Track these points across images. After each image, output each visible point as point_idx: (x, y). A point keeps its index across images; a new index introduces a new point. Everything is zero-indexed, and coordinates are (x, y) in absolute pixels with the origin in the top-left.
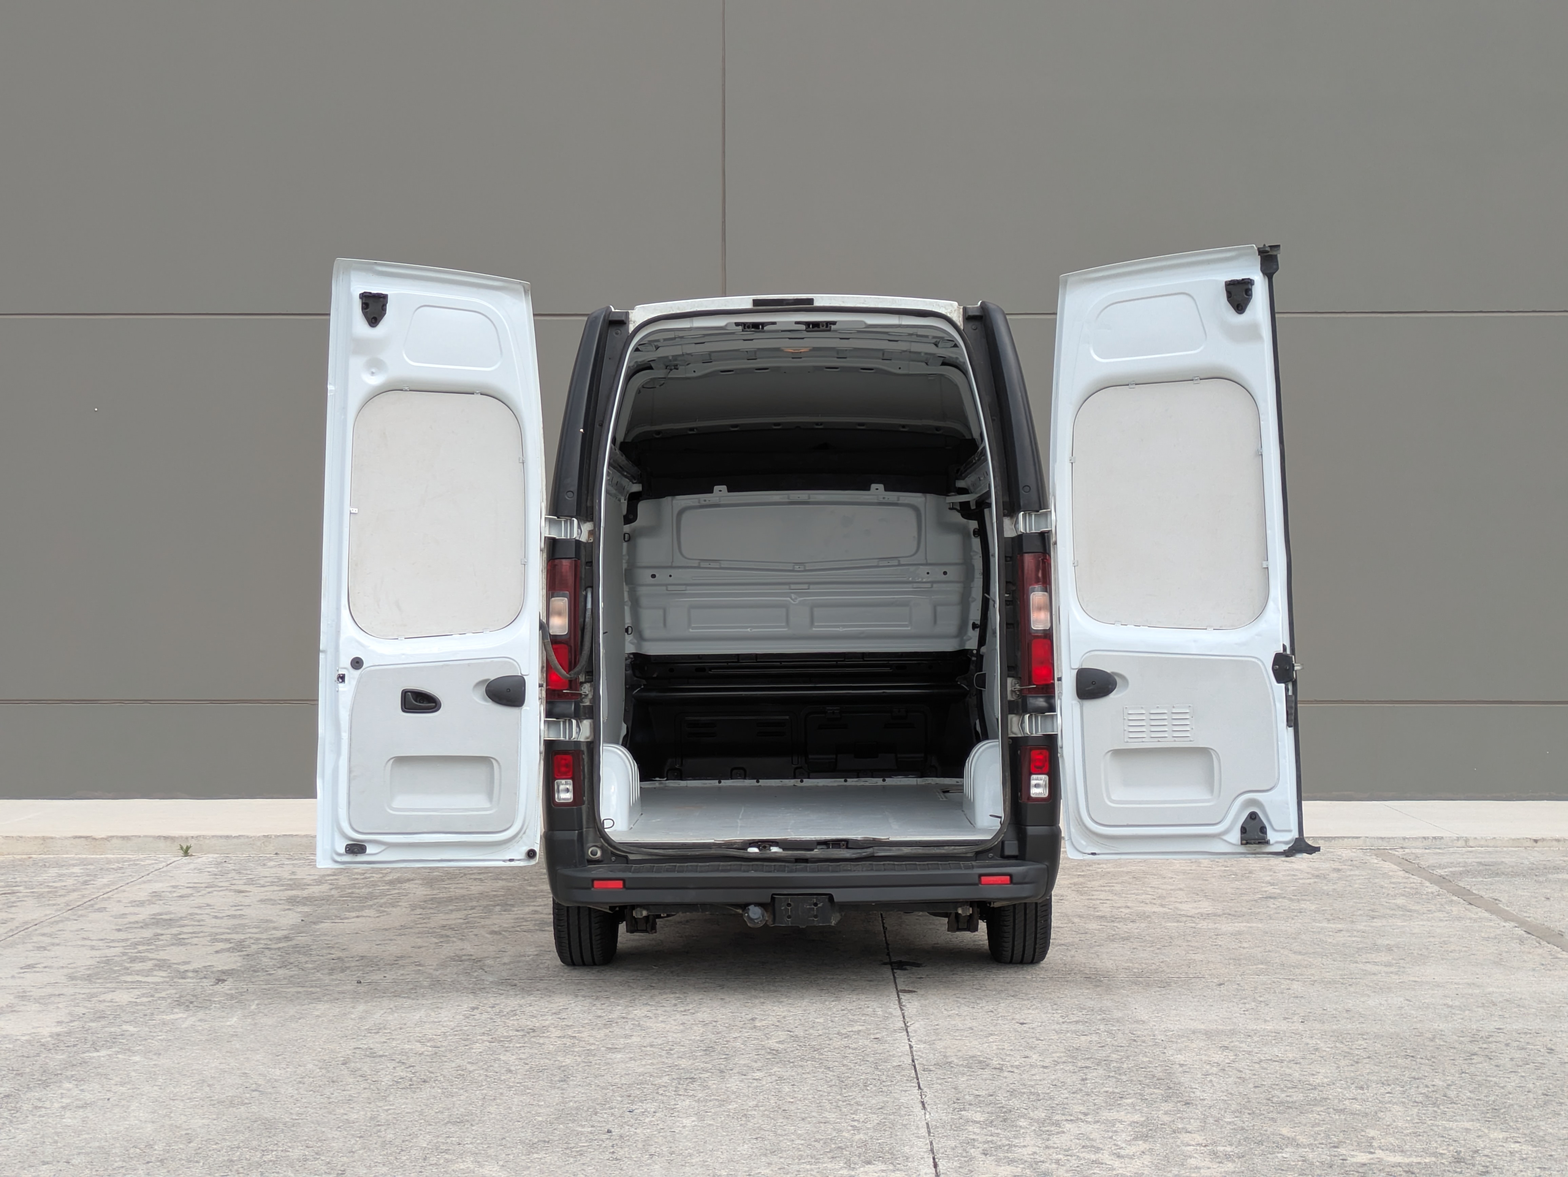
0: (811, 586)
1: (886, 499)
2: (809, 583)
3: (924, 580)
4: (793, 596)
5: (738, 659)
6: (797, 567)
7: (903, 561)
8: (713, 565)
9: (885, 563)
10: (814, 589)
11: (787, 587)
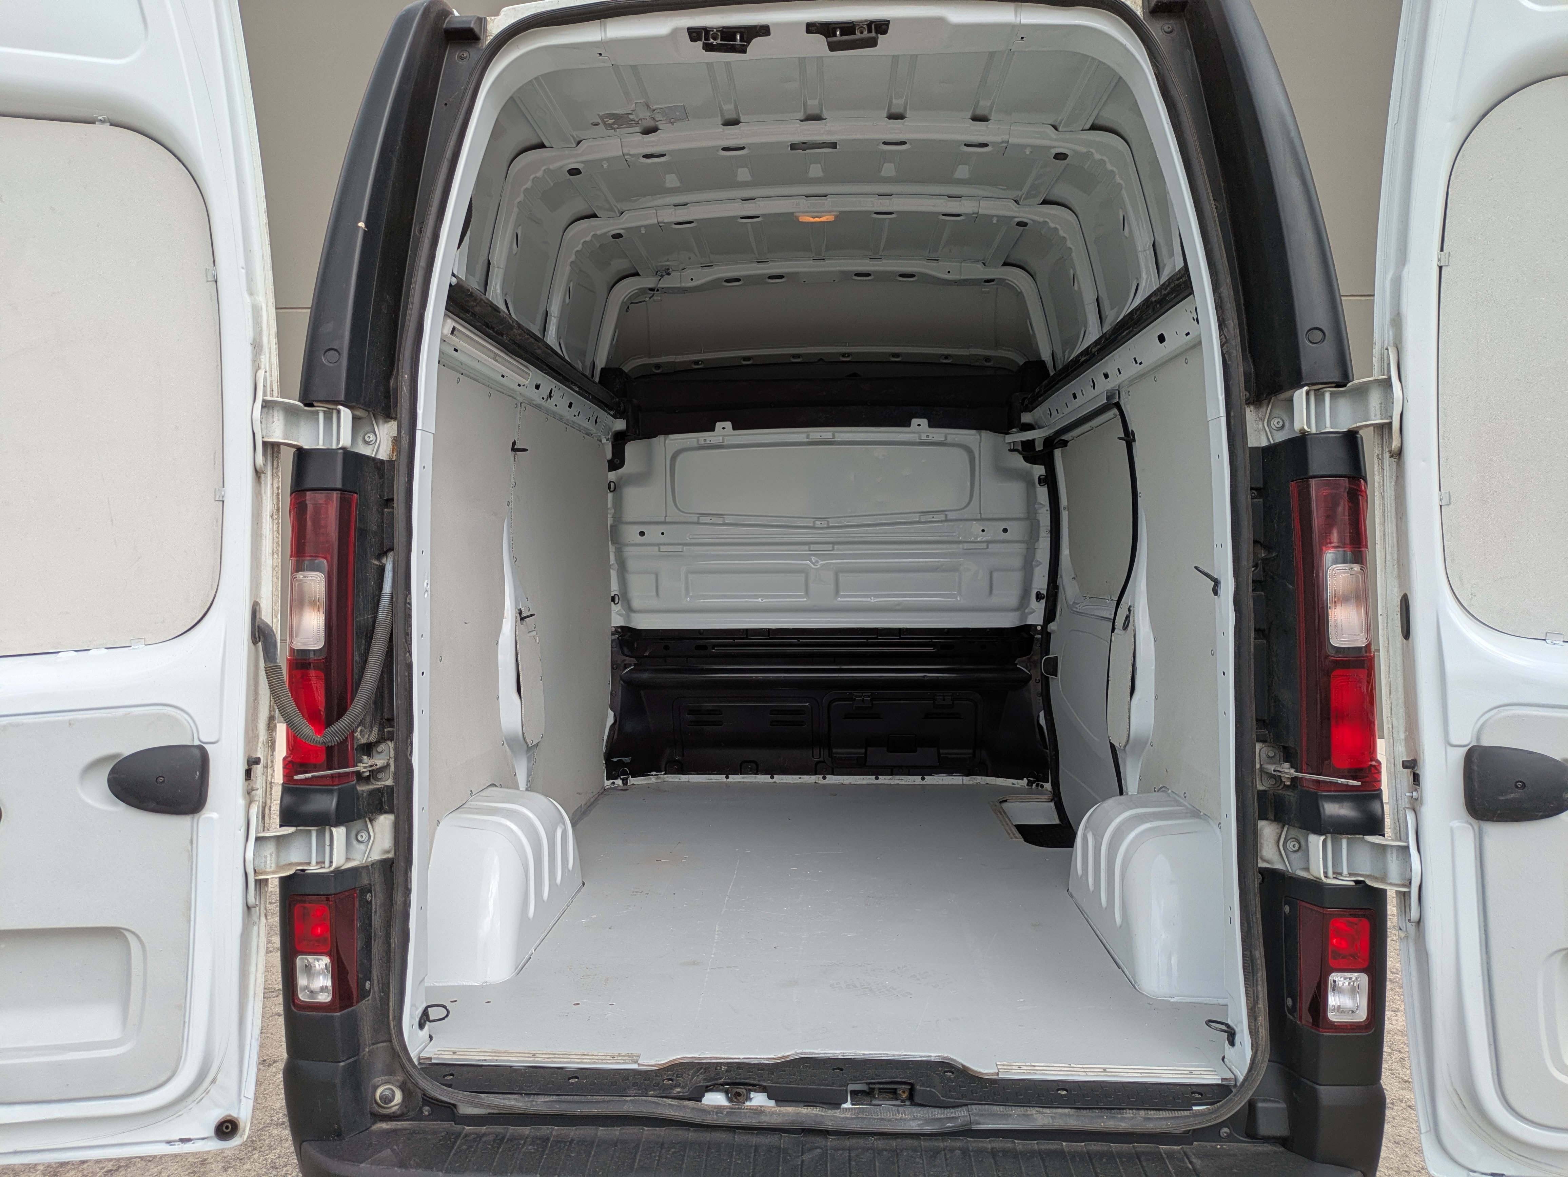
0: (836, 547)
1: (930, 438)
2: (834, 543)
3: (979, 539)
4: (813, 559)
5: (747, 635)
6: (818, 524)
7: (951, 515)
8: (715, 520)
9: (928, 518)
10: (839, 550)
11: (807, 547)
